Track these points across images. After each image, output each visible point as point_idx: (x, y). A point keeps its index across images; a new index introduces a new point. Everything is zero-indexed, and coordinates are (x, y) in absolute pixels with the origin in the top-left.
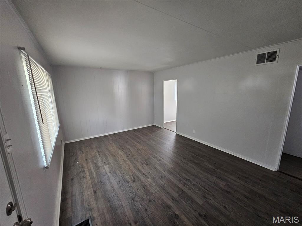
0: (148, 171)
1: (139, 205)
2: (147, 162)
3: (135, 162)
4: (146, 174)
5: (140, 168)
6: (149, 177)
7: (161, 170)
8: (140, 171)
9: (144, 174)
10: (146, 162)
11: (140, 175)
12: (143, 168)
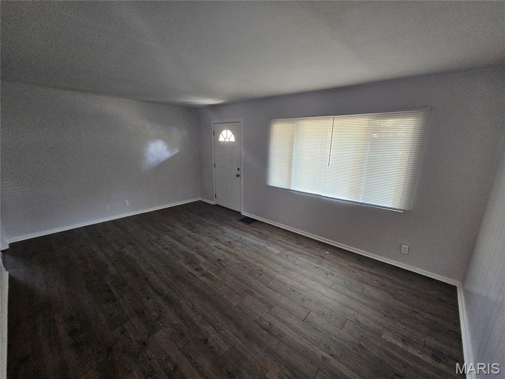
0: (215, 252)
1: (219, 232)
2: (220, 264)
3: (239, 262)
4: (217, 250)
5: (228, 255)
6: (214, 247)
7: (197, 255)
8: (226, 251)
9: (220, 249)
10: (222, 265)
11: (225, 248)
12: (223, 255)
